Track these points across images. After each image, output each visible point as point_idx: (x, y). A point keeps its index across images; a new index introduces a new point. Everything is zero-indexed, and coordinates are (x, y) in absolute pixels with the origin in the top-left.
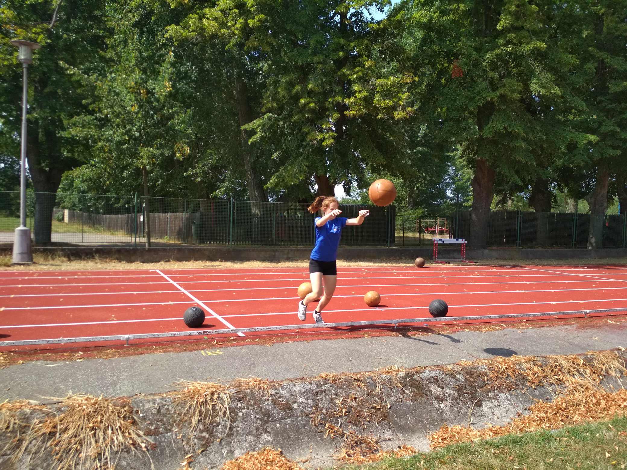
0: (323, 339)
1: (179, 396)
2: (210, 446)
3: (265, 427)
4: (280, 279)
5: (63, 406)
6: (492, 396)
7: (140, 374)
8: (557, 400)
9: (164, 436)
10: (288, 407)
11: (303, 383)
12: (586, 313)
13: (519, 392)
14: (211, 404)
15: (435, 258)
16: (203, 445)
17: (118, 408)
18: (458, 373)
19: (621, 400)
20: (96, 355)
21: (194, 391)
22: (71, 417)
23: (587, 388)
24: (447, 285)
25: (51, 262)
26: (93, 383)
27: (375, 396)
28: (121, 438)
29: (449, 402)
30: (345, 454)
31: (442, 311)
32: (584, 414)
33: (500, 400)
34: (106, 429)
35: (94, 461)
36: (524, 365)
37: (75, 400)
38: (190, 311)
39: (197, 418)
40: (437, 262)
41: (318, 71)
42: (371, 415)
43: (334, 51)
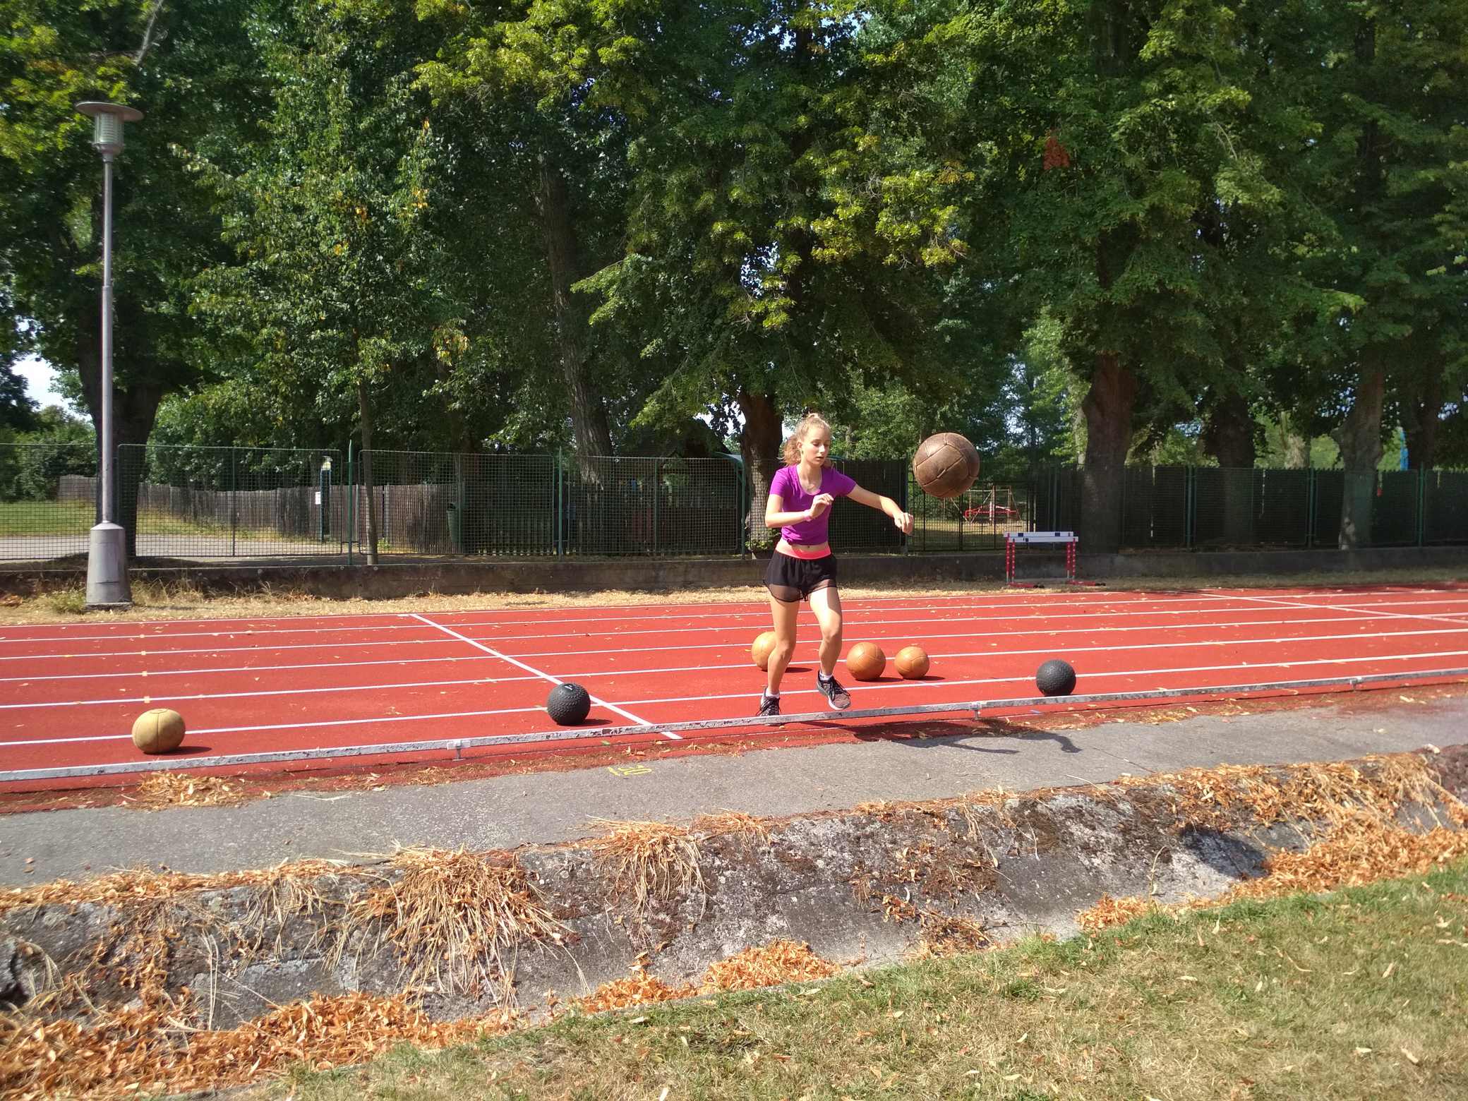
1: (603, 847)
2: (676, 937)
3: (771, 904)
4: (691, 627)
5: (396, 867)
6: (1189, 843)
7: (513, 811)
8: (1313, 849)
9: (590, 920)
10: (806, 866)
11: (829, 822)
12: (1356, 683)
13: (1239, 835)
14: (666, 860)
15: (1010, 575)
16: (663, 936)
17: (498, 869)
18: (1121, 799)
19: (1438, 849)
20: (407, 779)
21: (628, 838)
22: (416, 887)
23: (1369, 826)
24: (1053, 633)
25: (170, 601)
27: (967, 844)
28: (513, 923)
29: (1109, 855)
30: (926, 951)
31: (1064, 684)
32: (1367, 874)
33: (1205, 849)
34: (484, 906)
35: (473, 965)
36: (1244, 783)
37: (411, 857)
38: (562, 692)
39: (643, 887)
40: (1016, 586)
41: (751, 160)
42: (964, 880)
43: (784, 112)
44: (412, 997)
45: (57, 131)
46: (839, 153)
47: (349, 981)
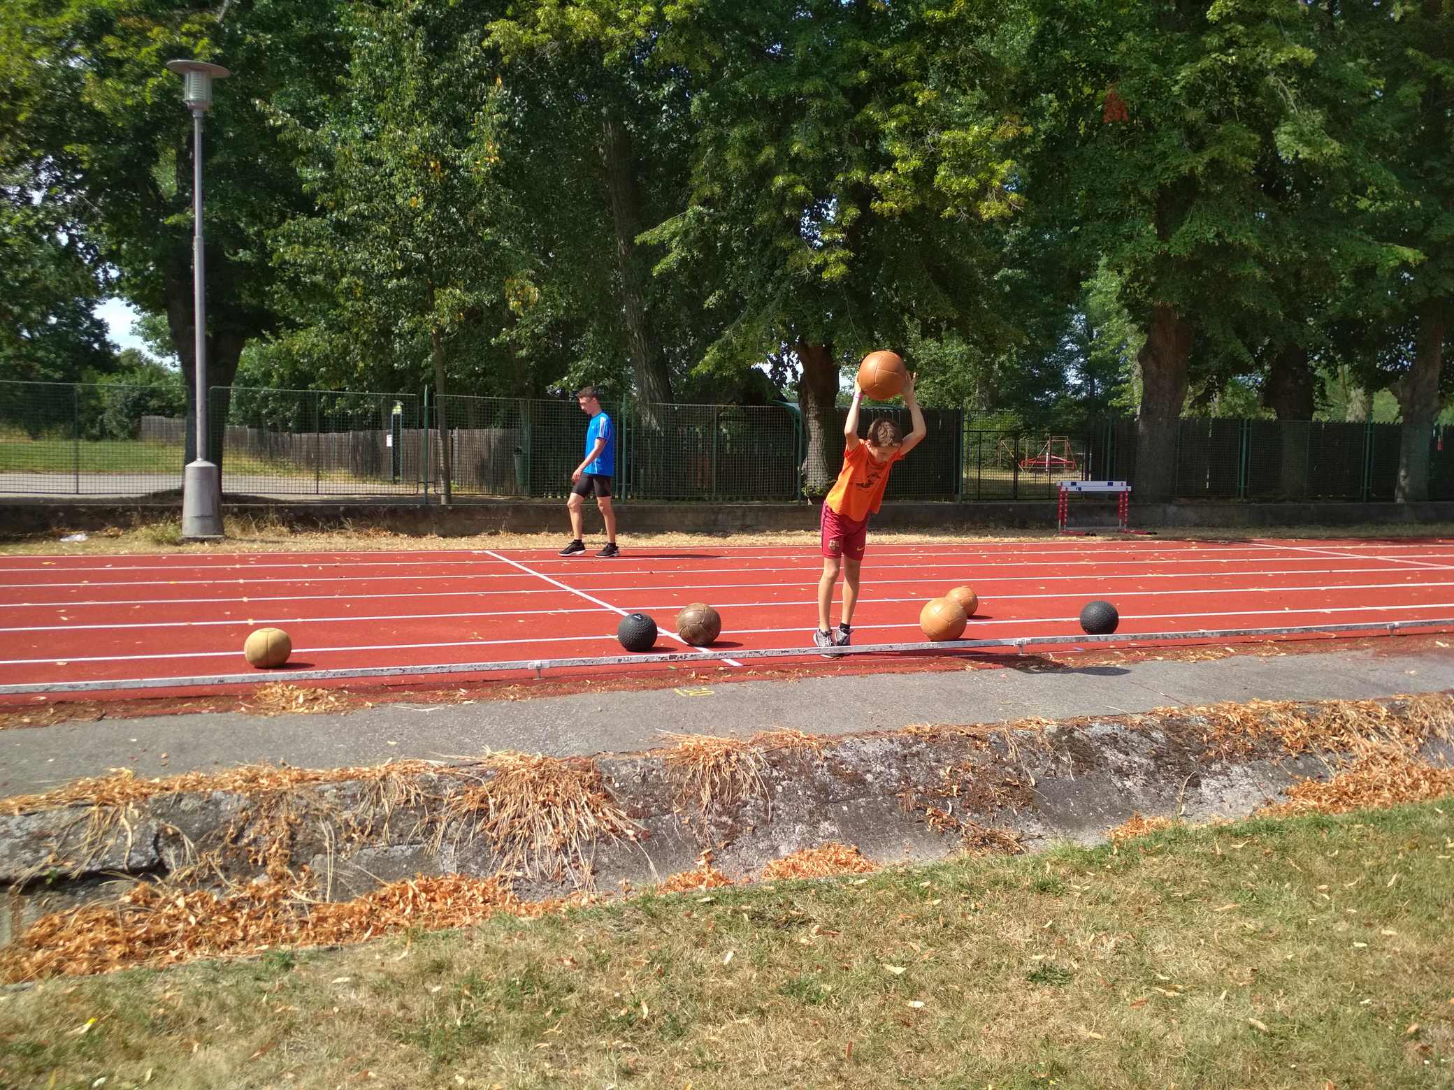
0: (888, 672)
1: (672, 756)
2: (737, 837)
3: (824, 811)
5: (487, 769)
6: (1217, 770)
7: (590, 723)
8: (1337, 778)
9: (660, 820)
10: (856, 780)
11: (878, 741)
12: (1393, 628)
13: (1267, 763)
14: (728, 770)
15: (1063, 523)
16: (725, 836)
17: (578, 772)
18: (1155, 728)
20: (492, 695)
21: (695, 749)
22: (506, 786)
23: (1394, 759)
24: (1101, 578)
25: (259, 535)
27: (1006, 764)
28: (591, 820)
29: (1140, 779)
31: (1108, 623)
33: (1233, 776)
34: (566, 805)
35: (557, 855)
36: (1275, 716)
37: (500, 760)
38: (631, 621)
39: (708, 793)
40: (1068, 534)
41: (812, 113)
42: (1003, 797)
43: (845, 67)
44: (503, 880)
45: (145, 85)
46: (899, 108)
47: (448, 864)
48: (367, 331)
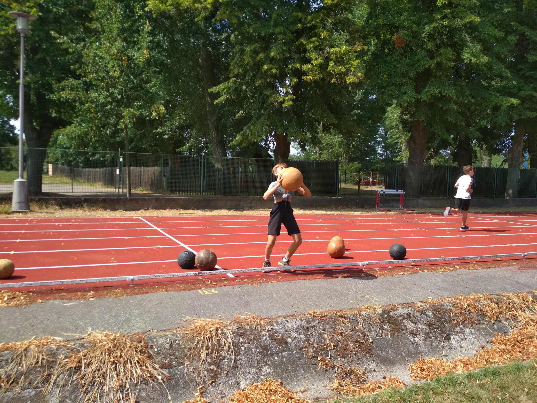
0: (303, 279)
1: (188, 332)
2: (218, 378)
3: (265, 360)
5: (85, 342)
6: (458, 331)
7: (149, 312)
8: (513, 333)
9: (177, 369)
10: (283, 342)
11: (295, 320)
13: (481, 327)
14: (217, 339)
15: (378, 206)
16: (212, 377)
17: (135, 343)
18: (428, 310)
20: (107, 294)
21: (200, 327)
22: (93, 352)
24: (396, 230)
25: (45, 210)
26: (108, 320)
27: (358, 331)
28: (139, 371)
29: (422, 337)
30: (337, 385)
31: (401, 254)
33: (466, 334)
34: (126, 363)
35: (117, 393)
36: (482, 302)
37: (95, 336)
38: (183, 255)
39: (205, 352)
40: (380, 211)
41: (279, 41)
42: (356, 349)
43: (292, 23)
46: (314, 39)
47: (54, 401)
48: (95, 125)
